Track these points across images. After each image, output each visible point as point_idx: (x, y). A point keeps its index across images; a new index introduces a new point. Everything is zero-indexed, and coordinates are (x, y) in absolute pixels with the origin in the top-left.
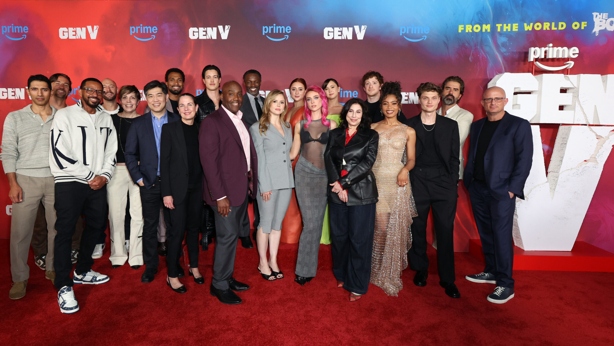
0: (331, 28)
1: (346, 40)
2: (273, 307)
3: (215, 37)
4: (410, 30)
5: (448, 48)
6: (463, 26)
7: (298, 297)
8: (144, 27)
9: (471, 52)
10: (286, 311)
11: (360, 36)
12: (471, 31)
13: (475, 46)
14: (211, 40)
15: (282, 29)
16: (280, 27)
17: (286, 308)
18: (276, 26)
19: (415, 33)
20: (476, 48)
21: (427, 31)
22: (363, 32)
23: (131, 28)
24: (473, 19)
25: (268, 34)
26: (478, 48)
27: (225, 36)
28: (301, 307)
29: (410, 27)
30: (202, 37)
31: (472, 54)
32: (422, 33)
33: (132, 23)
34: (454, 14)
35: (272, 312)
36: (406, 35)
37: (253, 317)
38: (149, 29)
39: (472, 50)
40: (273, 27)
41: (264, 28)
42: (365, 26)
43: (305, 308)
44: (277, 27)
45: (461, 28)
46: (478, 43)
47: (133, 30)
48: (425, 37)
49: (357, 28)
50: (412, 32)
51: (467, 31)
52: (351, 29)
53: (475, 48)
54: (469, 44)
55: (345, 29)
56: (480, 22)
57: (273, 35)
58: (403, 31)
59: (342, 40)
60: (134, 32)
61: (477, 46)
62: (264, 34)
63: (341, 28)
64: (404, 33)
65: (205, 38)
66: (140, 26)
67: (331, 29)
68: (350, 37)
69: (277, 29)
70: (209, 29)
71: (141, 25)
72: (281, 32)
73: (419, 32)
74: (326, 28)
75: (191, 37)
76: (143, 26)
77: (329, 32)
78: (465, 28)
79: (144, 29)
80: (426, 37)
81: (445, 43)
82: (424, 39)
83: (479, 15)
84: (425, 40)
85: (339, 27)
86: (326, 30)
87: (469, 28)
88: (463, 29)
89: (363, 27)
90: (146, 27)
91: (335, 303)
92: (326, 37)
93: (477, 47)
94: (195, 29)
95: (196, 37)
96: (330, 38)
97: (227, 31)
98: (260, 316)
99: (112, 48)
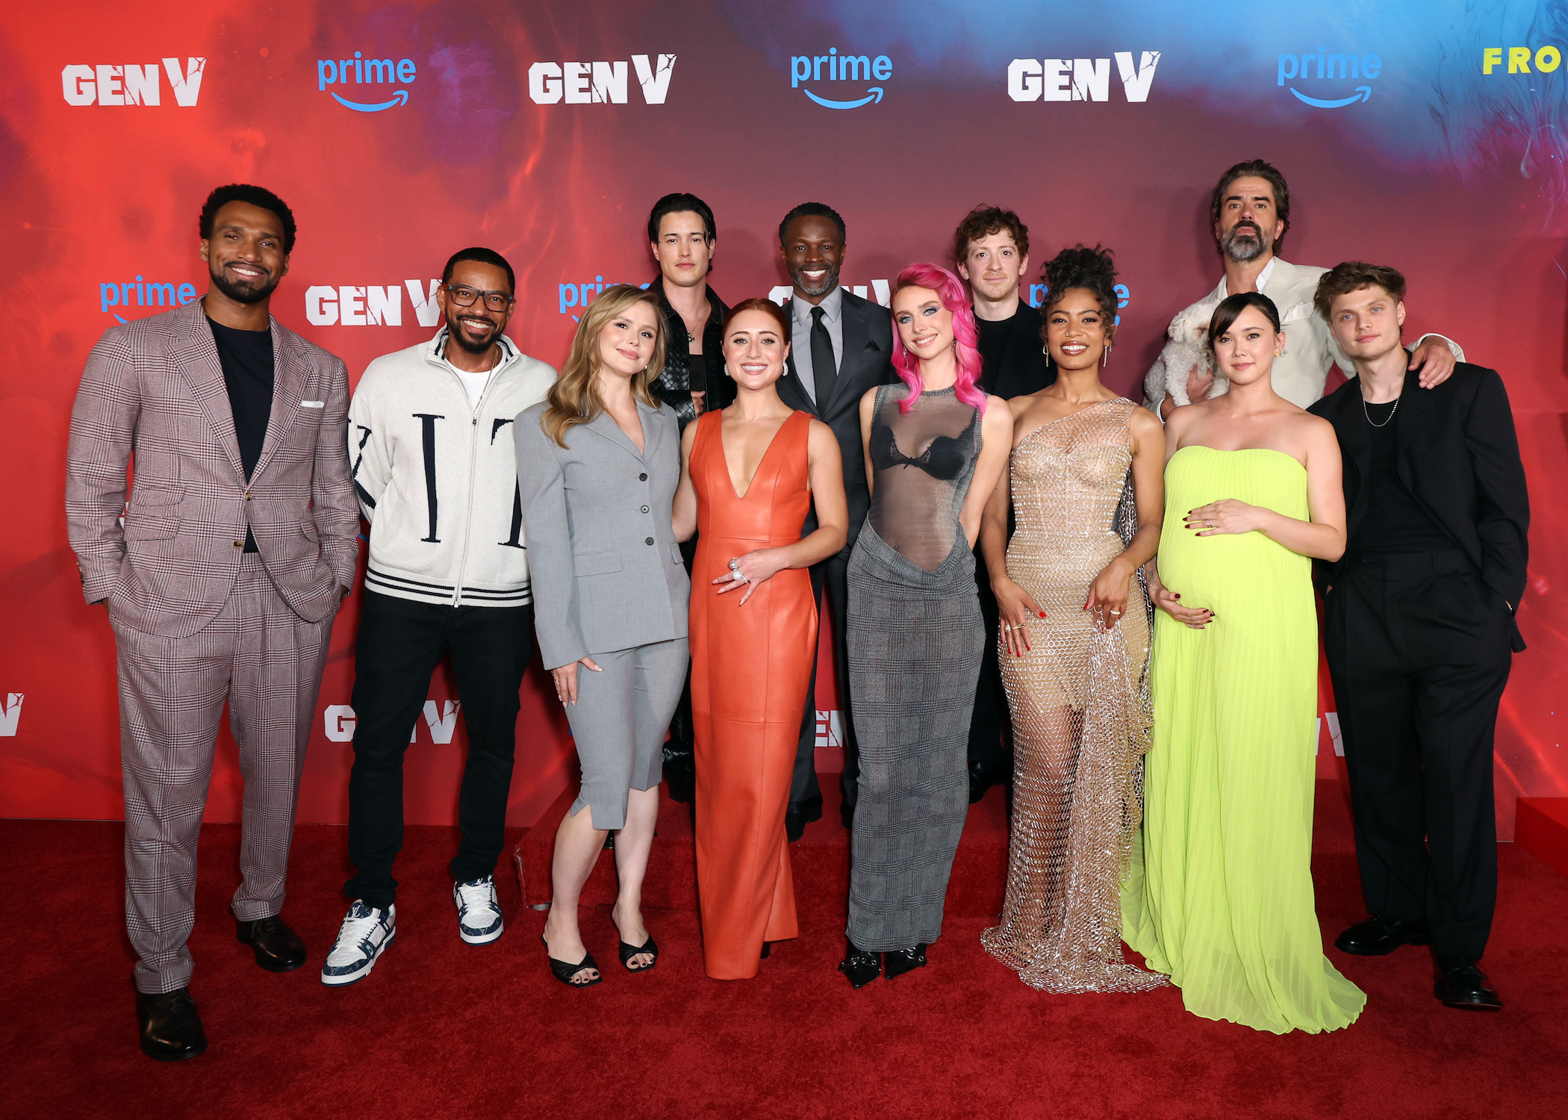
0: (1035, 60)
1: (1088, 105)
2: (835, 1063)
3: (620, 97)
4: (1312, 68)
5: (1445, 130)
6: (1498, 51)
7: (928, 1023)
8: (367, 62)
9: (1527, 142)
10: (883, 1079)
11: (1137, 91)
12: (1525, 70)
13: (1542, 123)
14: (608, 106)
15: (861, 65)
16: (851, 59)
17: (885, 1066)
18: (838, 56)
19: (1331, 76)
20: (1544, 130)
21: (1371, 71)
22: (1148, 75)
23: (321, 65)
24: (1535, 27)
25: (810, 84)
26: (1549, 128)
27: (656, 92)
28: (938, 1059)
29: (1313, 57)
30: (574, 97)
31: (1530, 151)
32: (1355, 76)
33: (325, 46)
34: (1468, 10)
35: (832, 1083)
36: (1297, 83)
37: (766, 1103)
38: (385, 68)
39: (1531, 137)
40: (829, 59)
41: (795, 61)
42: (1155, 53)
43: (953, 1062)
44: (843, 61)
46: (1550, 110)
47: (329, 73)
48: (1364, 93)
49: (1124, 59)
50: (1321, 75)
52: (1103, 64)
53: (1540, 128)
54: (1519, 115)
55: (1082, 66)
56: (1557, 37)
57: (826, 87)
58: (1288, 70)
59: (1073, 103)
60: (332, 80)
61: (1549, 122)
62: (795, 84)
63: (1069, 62)
64: (1291, 76)
65: (585, 99)
66: (355, 59)
67: (1032, 65)
68: (1101, 95)
69: (842, 66)
70: (601, 68)
71: (358, 54)
72: (855, 77)
73: (1343, 75)
74: (1016, 61)
75: (537, 96)
76: (363, 59)
77: (1025, 75)
78: (1505, 57)
79: (368, 69)
80: (1368, 90)
81: (1433, 111)
82: (1363, 97)
83: (1557, 12)
84: (1364, 101)
85: (1063, 57)
86: (1016, 69)
87: (1519, 60)
88: (1498, 61)
89: (1146, 57)
90: (376, 62)
91: (1059, 1043)
92: (1016, 93)
93: (1547, 125)
94: (552, 68)
95: (553, 98)
96: (1031, 96)
97: (665, 76)
98: (790, 1099)
99: (256, 137)
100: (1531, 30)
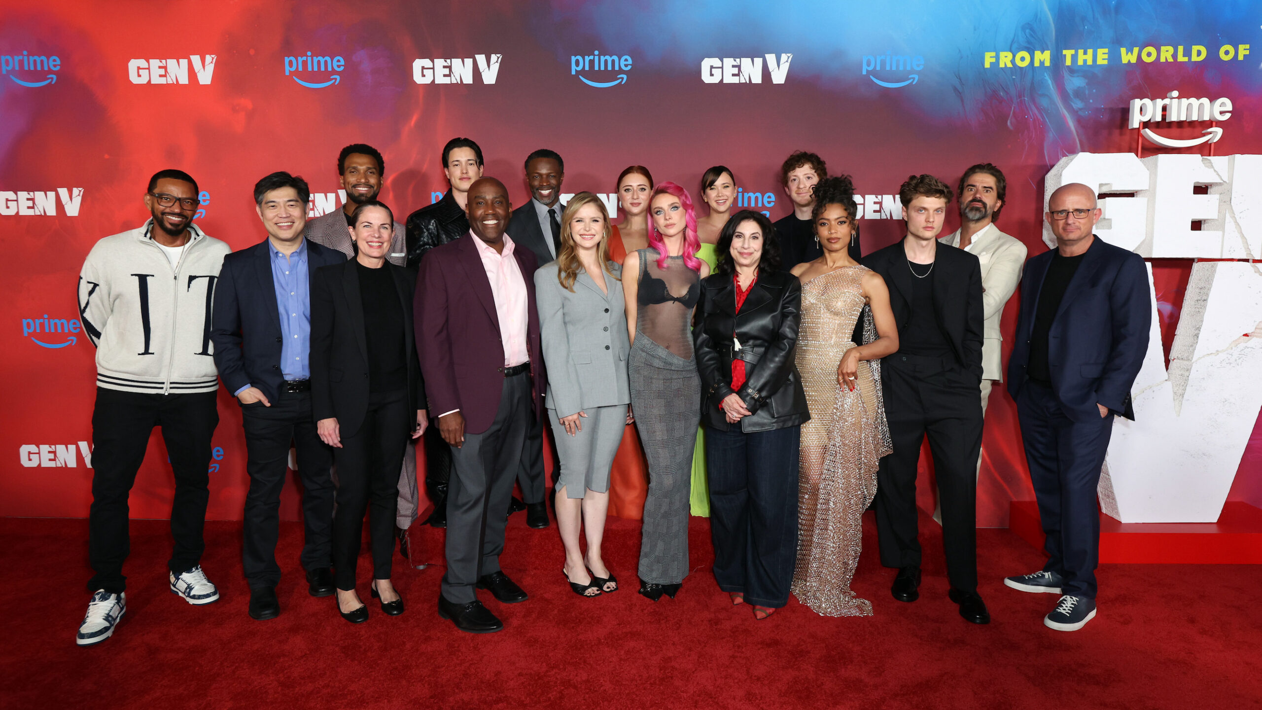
0: (717, 59)
1: (749, 85)
2: (594, 651)
3: (468, 79)
4: (883, 63)
5: (962, 101)
6: (993, 54)
7: (649, 629)
8: (315, 58)
9: (1011, 108)
10: (621, 660)
11: (779, 77)
12: (1010, 65)
13: (1020, 96)
14: (461, 85)
15: (613, 61)
16: (607, 57)
17: (623, 652)
18: (599, 56)
19: (894, 68)
20: (1021, 101)
21: (918, 66)
22: (785, 67)
23: (287, 60)
24: (1016, 39)
25: (583, 72)
26: (1024, 100)
27: (490, 77)
28: (653, 649)
29: (883, 57)
30: (440, 80)
31: (1013, 113)
32: (908, 68)
33: (289, 48)
34: (975, 30)
35: (592, 663)
36: (874, 73)
37: (553, 673)
38: (326, 62)
39: (1014, 105)
40: (594, 58)
41: (573, 59)
42: (789, 55)
43: (661, 650)
44: (603, 58)
45: (989, 59)
46: (1024, 89)
47: (292, 64)
48: (914, 79)
49: (771, 58)
50: (888, 68)
51: (1002, 65)
52: (759, 61)
53: (1019, 100)
54: (1006, 92)
55: (746, 62)
56: (1028, 46)
57: (592, 74)
58: (869, 65)
59: (740, 84)
60: (293, 69)
61: (1024, 96)
62: (573, 73)
63: (738, 60)
64: (870, 69)
65: (447, 81)
66: (307, 56)
67: (716, 62)
68: (757, 79)
69: (602, 62)
70: (456, 63)
71: (309, 53)
72: (610, 68)
73: (901, 68)
74: (706, 60)
75: (418, 79)
76: (312, 56)
77: (712, 67)
78: (997, 58)
79: (316, 62)
80: (917, 77)
81: (955, 89)
82: (913, 81)
83: (1028, 31)
84: (914, 83)
85: (734, 57)
86: (706, 64)
87: (1005, 59)
88: (993, 60)
89: (784, 57)
90: (320, 58)
91: (724, 640)
92: (706, 78)
93: (1023, 98)
94: (427, 63)
95: (427, 80)
96: (716, 80)
97: (495, 67)
98: (567, 670)
99: (246, 103)
100: (1013, 41)
